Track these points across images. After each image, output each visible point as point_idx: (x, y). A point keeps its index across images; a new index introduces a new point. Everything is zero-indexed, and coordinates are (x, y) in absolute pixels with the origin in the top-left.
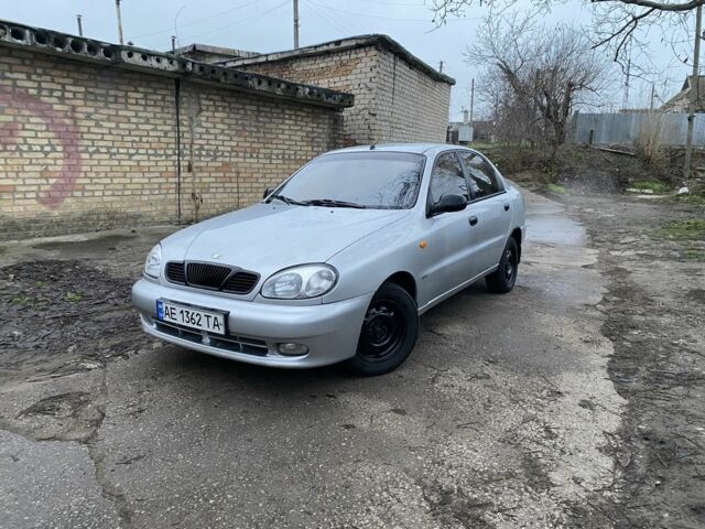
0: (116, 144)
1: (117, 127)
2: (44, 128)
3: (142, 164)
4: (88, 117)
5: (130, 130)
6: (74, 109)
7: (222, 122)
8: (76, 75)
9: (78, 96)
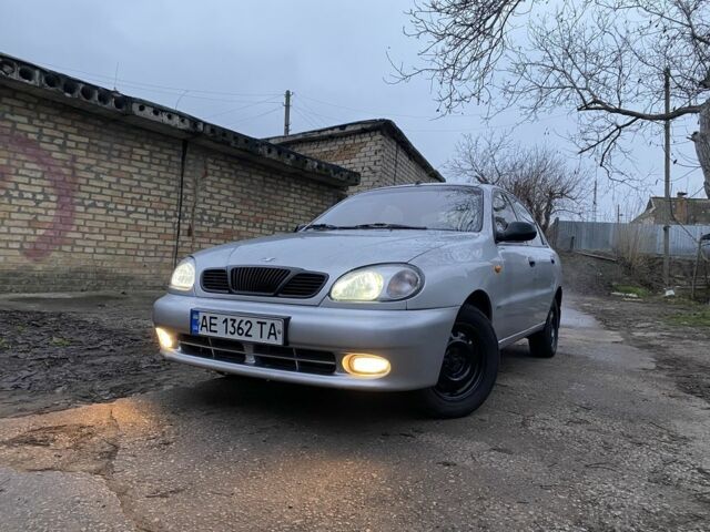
0: (116, 200)
1: (118, 182)
2: (39, 175)
3: (140, 223)
4: (89, 168)
5: (131, 187)
6: (74, 158)
7: (228, 189)
8: (81, 125)
9: (80, 146)
